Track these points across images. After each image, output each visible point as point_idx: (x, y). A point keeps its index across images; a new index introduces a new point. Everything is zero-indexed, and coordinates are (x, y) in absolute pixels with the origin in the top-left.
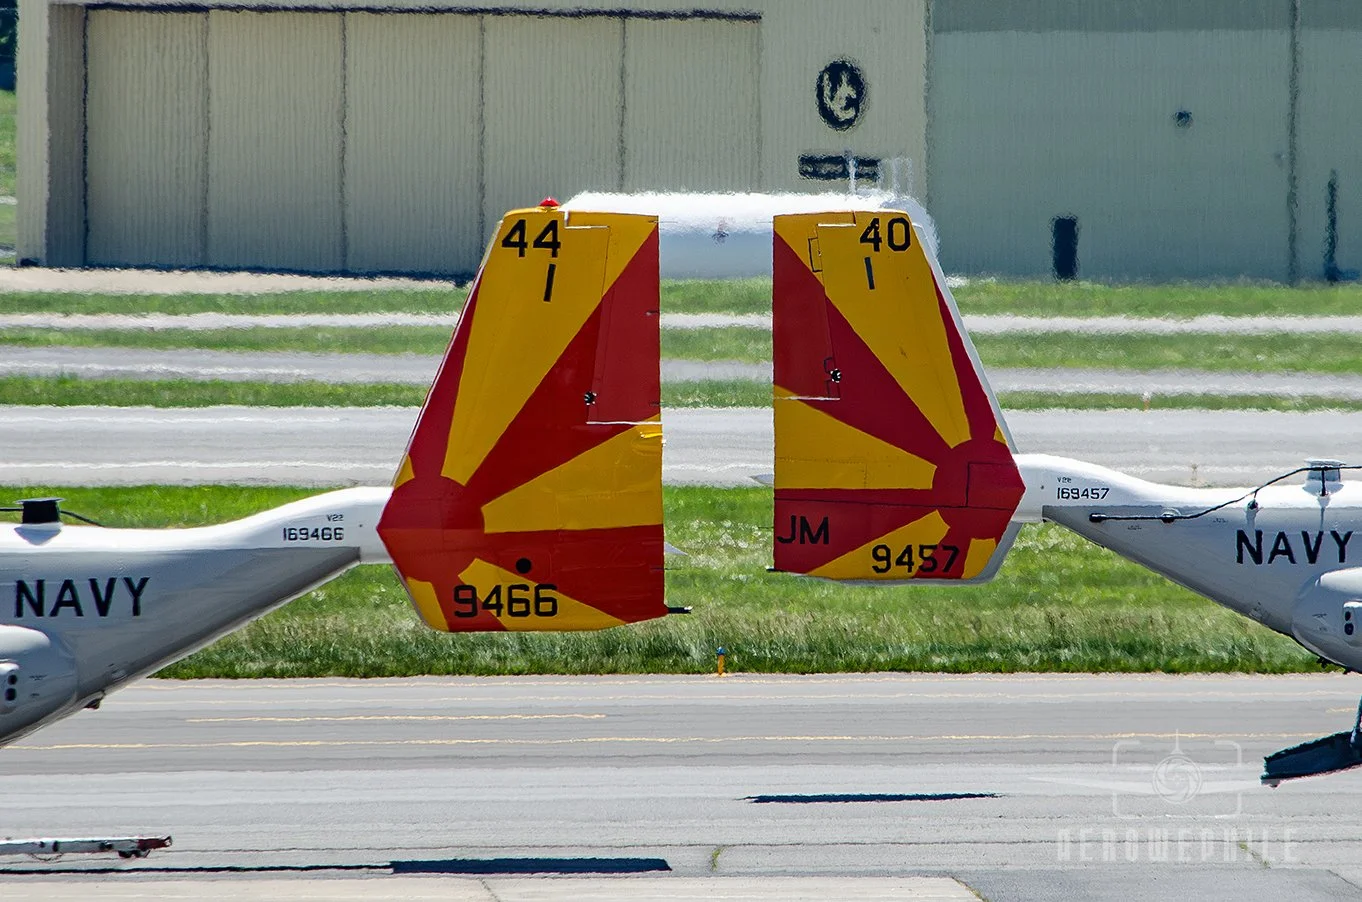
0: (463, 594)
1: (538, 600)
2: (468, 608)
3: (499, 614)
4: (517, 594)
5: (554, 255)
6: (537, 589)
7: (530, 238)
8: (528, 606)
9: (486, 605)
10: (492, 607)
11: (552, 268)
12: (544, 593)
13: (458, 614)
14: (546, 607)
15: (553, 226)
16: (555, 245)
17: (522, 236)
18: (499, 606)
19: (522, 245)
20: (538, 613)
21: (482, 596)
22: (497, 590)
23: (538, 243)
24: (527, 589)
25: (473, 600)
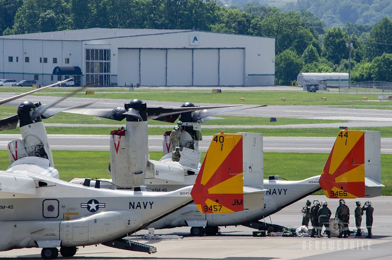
0: (332, 193)
1: (344, 193)
2: (333, 195)
3: (338, 196)
4: (341, 192)
5: (347, 137)
6: (344, 192)
7: (343, 135)
8: (342, 195)
9: (336, 194)
10: (337, 194)
11: (347, 139)
12: (345, 192)
13: (331, 196)
14: (345, 195)
15: (347, 133)
16: (347, 136)
18: (338, 195)
20: (344, 196)
21: (335, 193)
22: (337, 192)
23: (345, 136)
24: (342, 192)
25: (334, 193)
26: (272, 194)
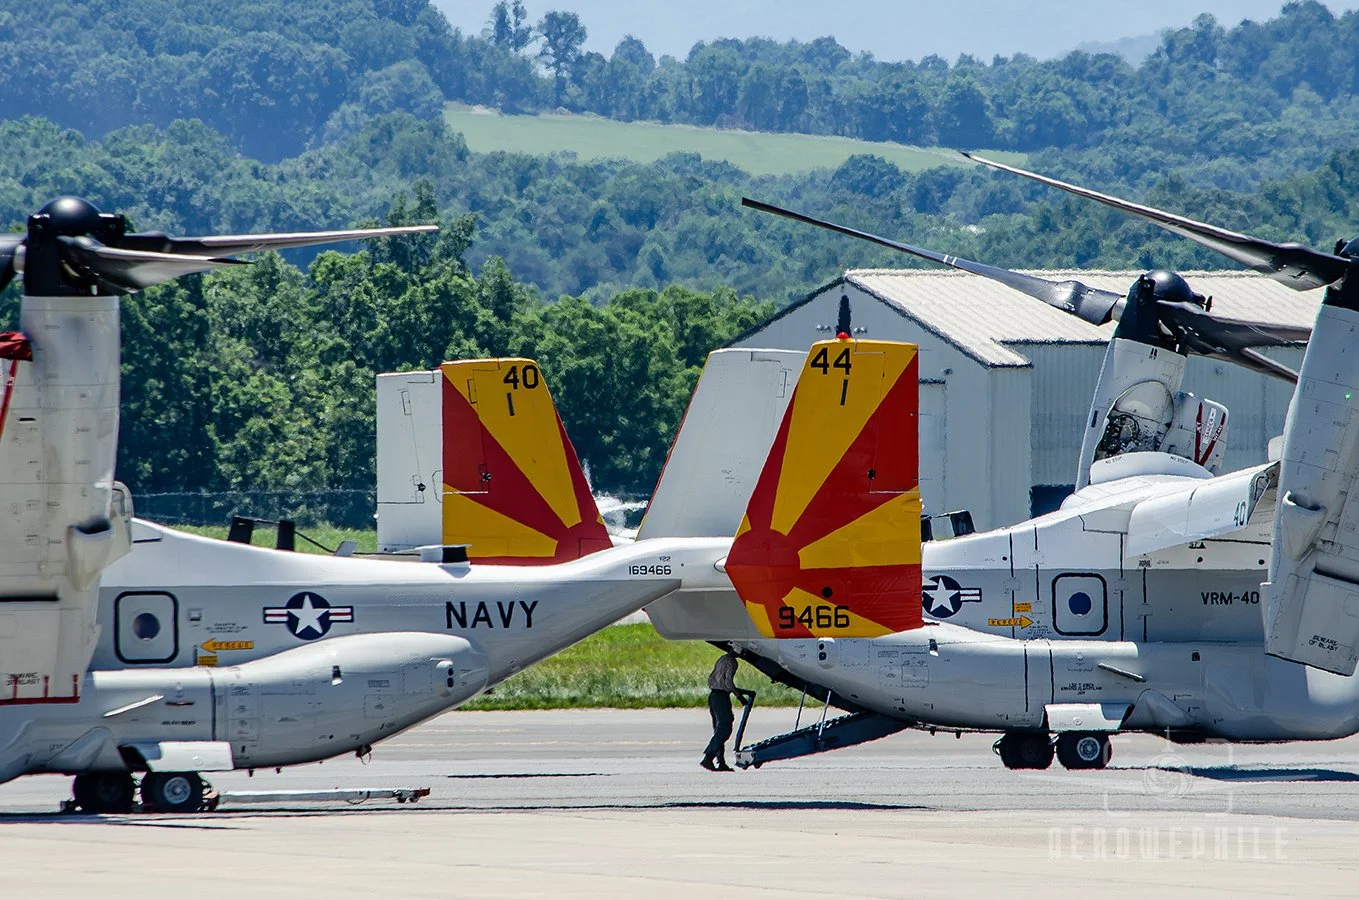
0: (785, 613)
1: (837, 617)
2: (788, 622)
3: (810, 627)
4: (822, 612)
5: (847, 373)
6: (836, 610)
7: (831, 361)
8: (830, 621)
9: (800, 620)
10: (805, 621)
11: (846, 382)
12: (840, 612)
13: (782, 626)
14: (842, 621)
15: (846, 352)
16: (847, 366)
17: (825, 359)
18: (810, 621)
19: (825, 366)
20: (837, 625)
21: (798, 614)
22: (808, 609)
23: (837, 364)
24: (829, 609)
25: (792, 616)
26: (474, 626)
